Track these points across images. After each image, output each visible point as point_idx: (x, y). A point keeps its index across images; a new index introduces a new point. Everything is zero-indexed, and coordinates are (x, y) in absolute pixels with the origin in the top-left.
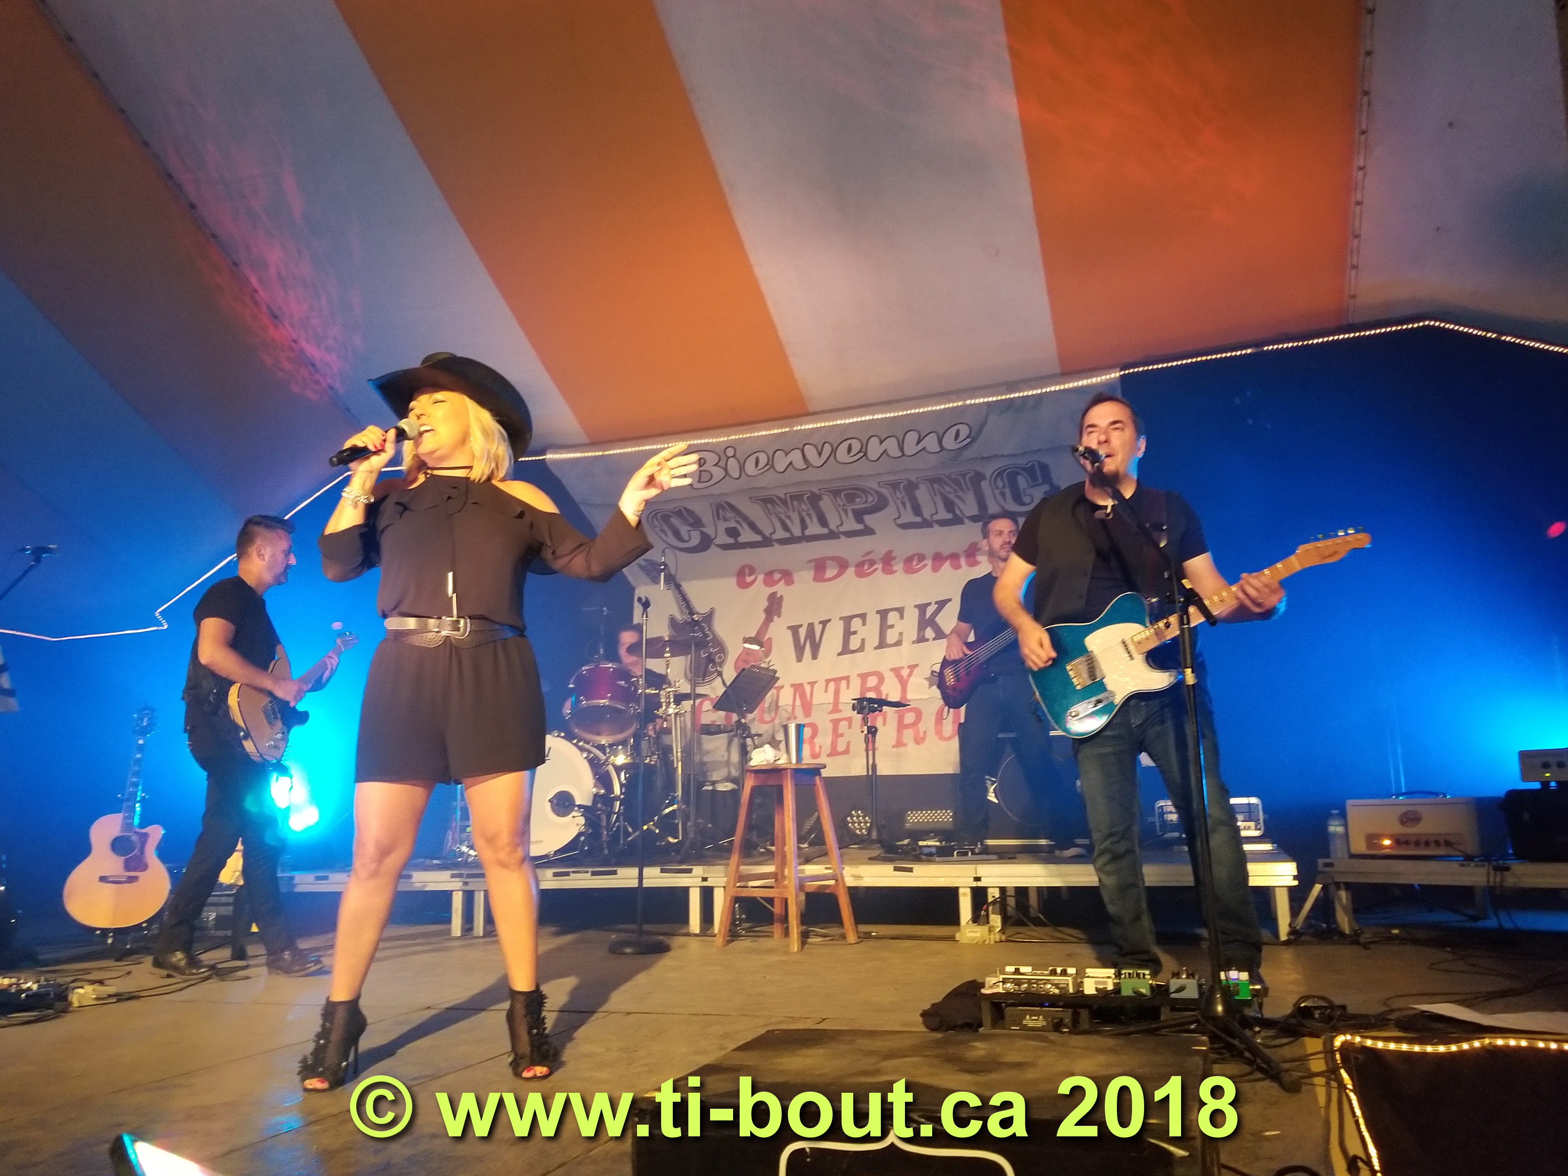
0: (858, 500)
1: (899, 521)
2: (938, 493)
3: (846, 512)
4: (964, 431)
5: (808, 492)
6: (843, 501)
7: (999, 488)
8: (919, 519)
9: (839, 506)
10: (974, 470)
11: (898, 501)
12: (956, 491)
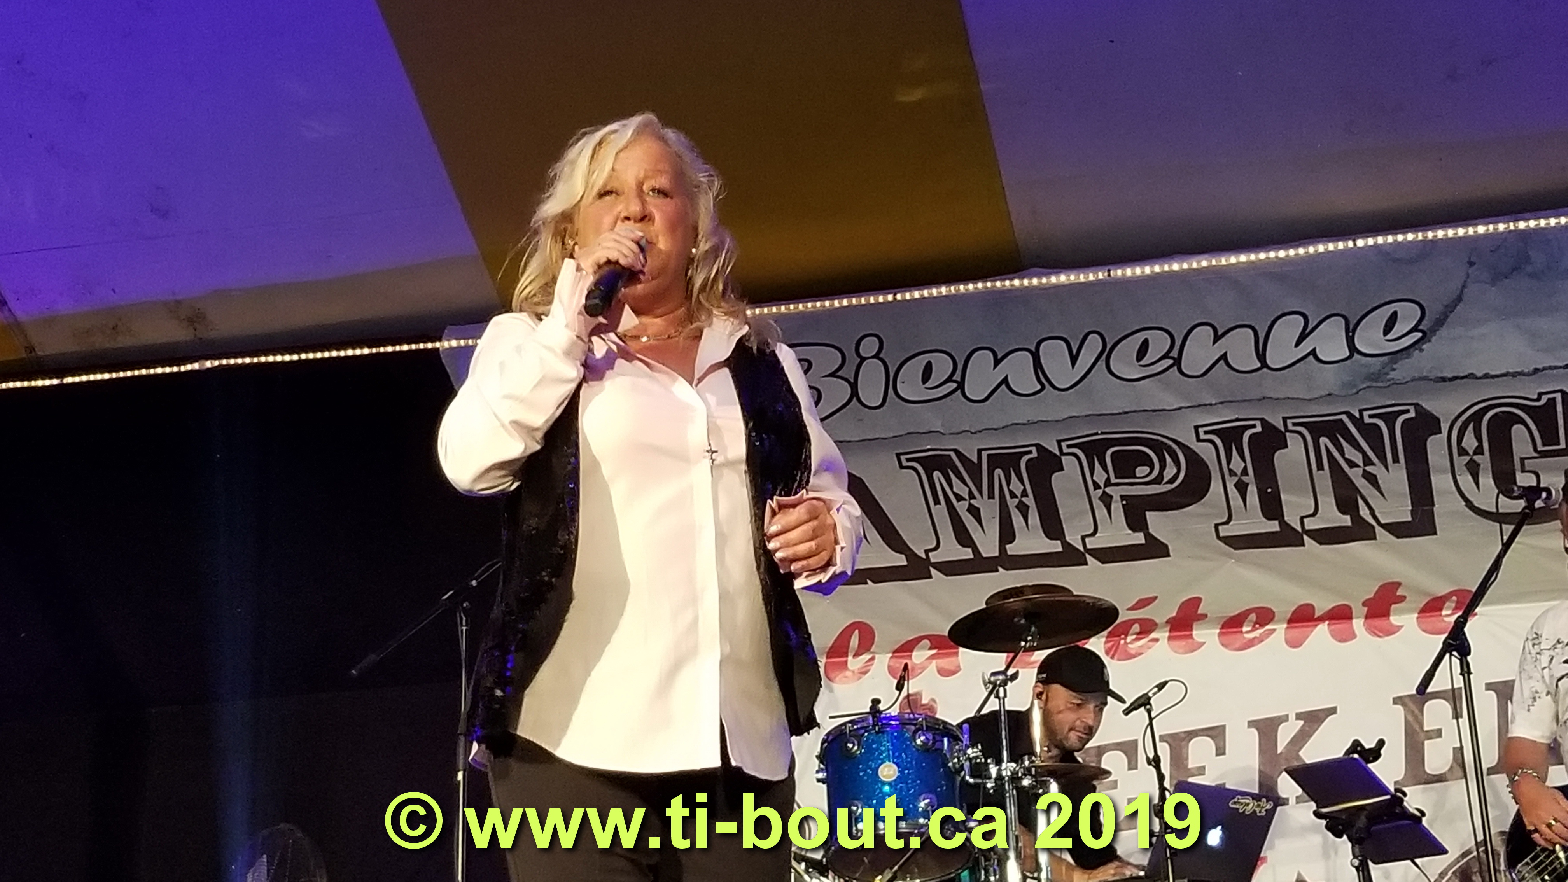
0: (1142, 471)
1: (1227, 531)
2: (1327, 464)
3: (1107, 500)
5: (1034, 449)
6: (1107, 472)
7: (1467, 454)
8: (1274, 526)
9: (1097, 486)
10: (1418, 406)
11: (1230, 480)
12: (1367, 461)
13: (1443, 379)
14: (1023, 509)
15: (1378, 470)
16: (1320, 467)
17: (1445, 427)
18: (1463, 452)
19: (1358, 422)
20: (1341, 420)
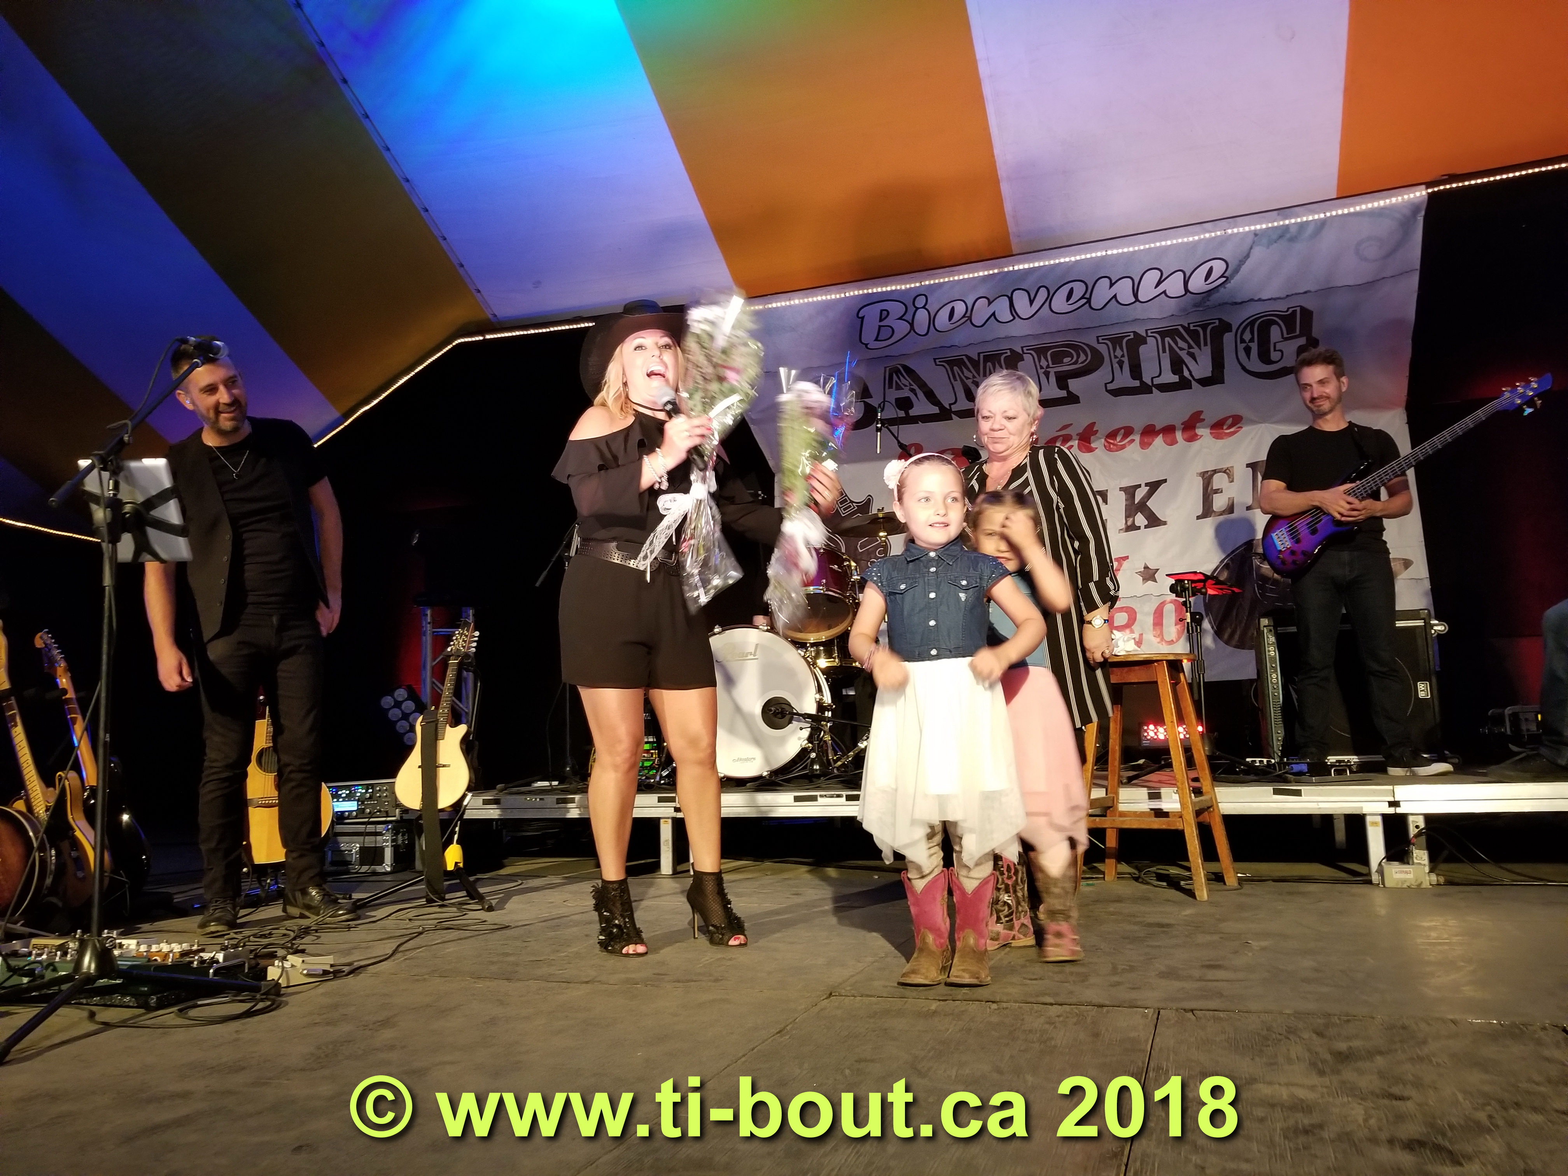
0: (1066, 360)
1: (1111, 386)
2: (1168, 351)
3: (1047, 374)
4: (1219, 267)
5: (1008, 351)
6: (1048, 361)
7: (1245, 342)
8: (1137, 383)
9: (1042, 368)
10: (1220, 320)
11: (1115, 361)
12: (1190, 347)
13: (1236, 303)
15: (1195, 350)
16: (1164, 351)
17: (1234, 330)
18: (1243, 341)
19: (1187, 329)
20: (1177, 329)
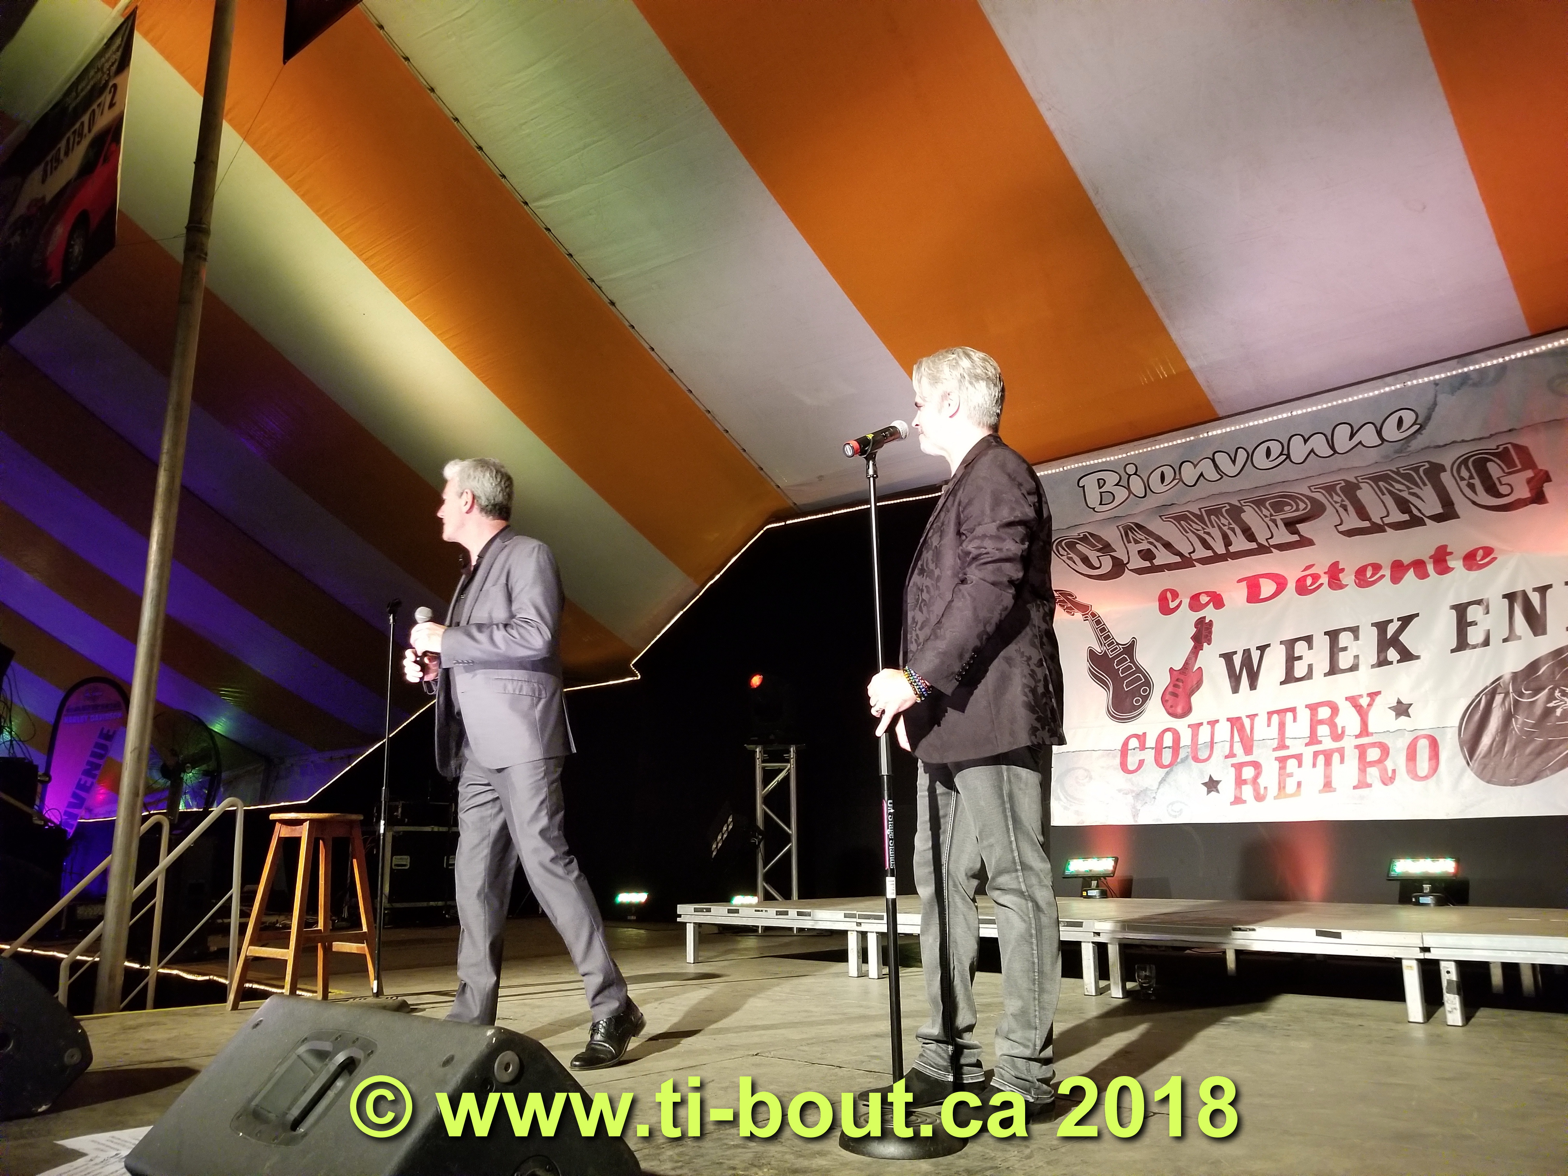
0: (1287, 508)
1: (1341, 528)
2: (1387, 493)
3: (1274, 521)
4: (1409, 417)
5: (1227, 505)
6: (1269, 511)
7: (1465, 479)
8: (1367, 524)
9: (1266, 517)
10: (1428, 462)
11: (1337, 506)
12: (1409, 488)
13: (1439, 447)
14: (1233, 530)
15: (1416, 490)
16: (1383, 494)
17: (1448, 468)
18: (1462, 479)
19: (1398, 473)
20: (1388, 474)
